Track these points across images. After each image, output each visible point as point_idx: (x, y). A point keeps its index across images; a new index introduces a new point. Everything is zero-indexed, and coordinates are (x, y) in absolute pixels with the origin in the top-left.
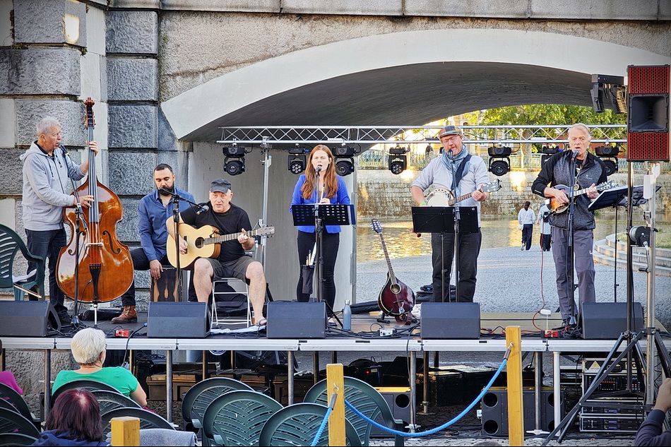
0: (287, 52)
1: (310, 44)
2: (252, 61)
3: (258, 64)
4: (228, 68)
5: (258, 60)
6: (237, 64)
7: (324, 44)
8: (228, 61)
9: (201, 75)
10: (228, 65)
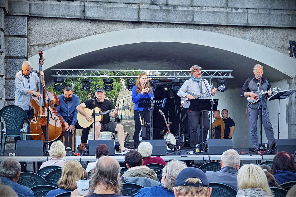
0: (86, 36)
1: (96, 33)
2: (70, 40)
3: (73, 41)
4: (59, 43)
5: (73, 39)
6: (63, 41)
7: (103, 33)
8: (59, 40)
9: (47, 46)
10: (59, 41)
